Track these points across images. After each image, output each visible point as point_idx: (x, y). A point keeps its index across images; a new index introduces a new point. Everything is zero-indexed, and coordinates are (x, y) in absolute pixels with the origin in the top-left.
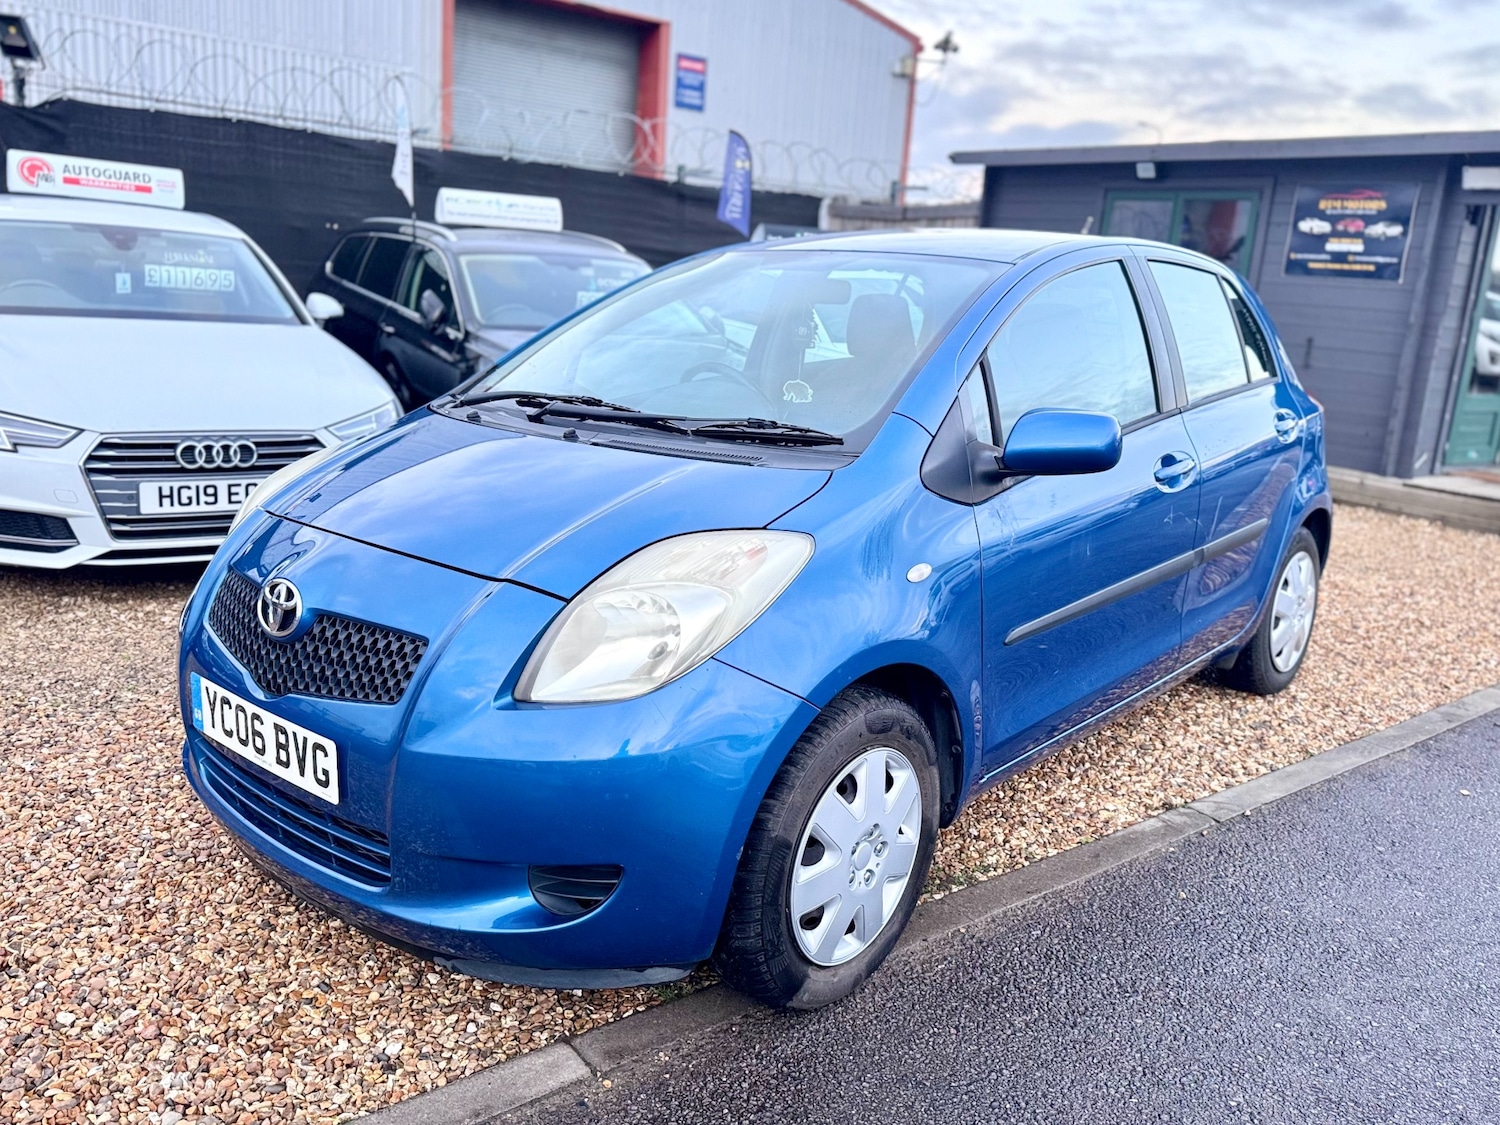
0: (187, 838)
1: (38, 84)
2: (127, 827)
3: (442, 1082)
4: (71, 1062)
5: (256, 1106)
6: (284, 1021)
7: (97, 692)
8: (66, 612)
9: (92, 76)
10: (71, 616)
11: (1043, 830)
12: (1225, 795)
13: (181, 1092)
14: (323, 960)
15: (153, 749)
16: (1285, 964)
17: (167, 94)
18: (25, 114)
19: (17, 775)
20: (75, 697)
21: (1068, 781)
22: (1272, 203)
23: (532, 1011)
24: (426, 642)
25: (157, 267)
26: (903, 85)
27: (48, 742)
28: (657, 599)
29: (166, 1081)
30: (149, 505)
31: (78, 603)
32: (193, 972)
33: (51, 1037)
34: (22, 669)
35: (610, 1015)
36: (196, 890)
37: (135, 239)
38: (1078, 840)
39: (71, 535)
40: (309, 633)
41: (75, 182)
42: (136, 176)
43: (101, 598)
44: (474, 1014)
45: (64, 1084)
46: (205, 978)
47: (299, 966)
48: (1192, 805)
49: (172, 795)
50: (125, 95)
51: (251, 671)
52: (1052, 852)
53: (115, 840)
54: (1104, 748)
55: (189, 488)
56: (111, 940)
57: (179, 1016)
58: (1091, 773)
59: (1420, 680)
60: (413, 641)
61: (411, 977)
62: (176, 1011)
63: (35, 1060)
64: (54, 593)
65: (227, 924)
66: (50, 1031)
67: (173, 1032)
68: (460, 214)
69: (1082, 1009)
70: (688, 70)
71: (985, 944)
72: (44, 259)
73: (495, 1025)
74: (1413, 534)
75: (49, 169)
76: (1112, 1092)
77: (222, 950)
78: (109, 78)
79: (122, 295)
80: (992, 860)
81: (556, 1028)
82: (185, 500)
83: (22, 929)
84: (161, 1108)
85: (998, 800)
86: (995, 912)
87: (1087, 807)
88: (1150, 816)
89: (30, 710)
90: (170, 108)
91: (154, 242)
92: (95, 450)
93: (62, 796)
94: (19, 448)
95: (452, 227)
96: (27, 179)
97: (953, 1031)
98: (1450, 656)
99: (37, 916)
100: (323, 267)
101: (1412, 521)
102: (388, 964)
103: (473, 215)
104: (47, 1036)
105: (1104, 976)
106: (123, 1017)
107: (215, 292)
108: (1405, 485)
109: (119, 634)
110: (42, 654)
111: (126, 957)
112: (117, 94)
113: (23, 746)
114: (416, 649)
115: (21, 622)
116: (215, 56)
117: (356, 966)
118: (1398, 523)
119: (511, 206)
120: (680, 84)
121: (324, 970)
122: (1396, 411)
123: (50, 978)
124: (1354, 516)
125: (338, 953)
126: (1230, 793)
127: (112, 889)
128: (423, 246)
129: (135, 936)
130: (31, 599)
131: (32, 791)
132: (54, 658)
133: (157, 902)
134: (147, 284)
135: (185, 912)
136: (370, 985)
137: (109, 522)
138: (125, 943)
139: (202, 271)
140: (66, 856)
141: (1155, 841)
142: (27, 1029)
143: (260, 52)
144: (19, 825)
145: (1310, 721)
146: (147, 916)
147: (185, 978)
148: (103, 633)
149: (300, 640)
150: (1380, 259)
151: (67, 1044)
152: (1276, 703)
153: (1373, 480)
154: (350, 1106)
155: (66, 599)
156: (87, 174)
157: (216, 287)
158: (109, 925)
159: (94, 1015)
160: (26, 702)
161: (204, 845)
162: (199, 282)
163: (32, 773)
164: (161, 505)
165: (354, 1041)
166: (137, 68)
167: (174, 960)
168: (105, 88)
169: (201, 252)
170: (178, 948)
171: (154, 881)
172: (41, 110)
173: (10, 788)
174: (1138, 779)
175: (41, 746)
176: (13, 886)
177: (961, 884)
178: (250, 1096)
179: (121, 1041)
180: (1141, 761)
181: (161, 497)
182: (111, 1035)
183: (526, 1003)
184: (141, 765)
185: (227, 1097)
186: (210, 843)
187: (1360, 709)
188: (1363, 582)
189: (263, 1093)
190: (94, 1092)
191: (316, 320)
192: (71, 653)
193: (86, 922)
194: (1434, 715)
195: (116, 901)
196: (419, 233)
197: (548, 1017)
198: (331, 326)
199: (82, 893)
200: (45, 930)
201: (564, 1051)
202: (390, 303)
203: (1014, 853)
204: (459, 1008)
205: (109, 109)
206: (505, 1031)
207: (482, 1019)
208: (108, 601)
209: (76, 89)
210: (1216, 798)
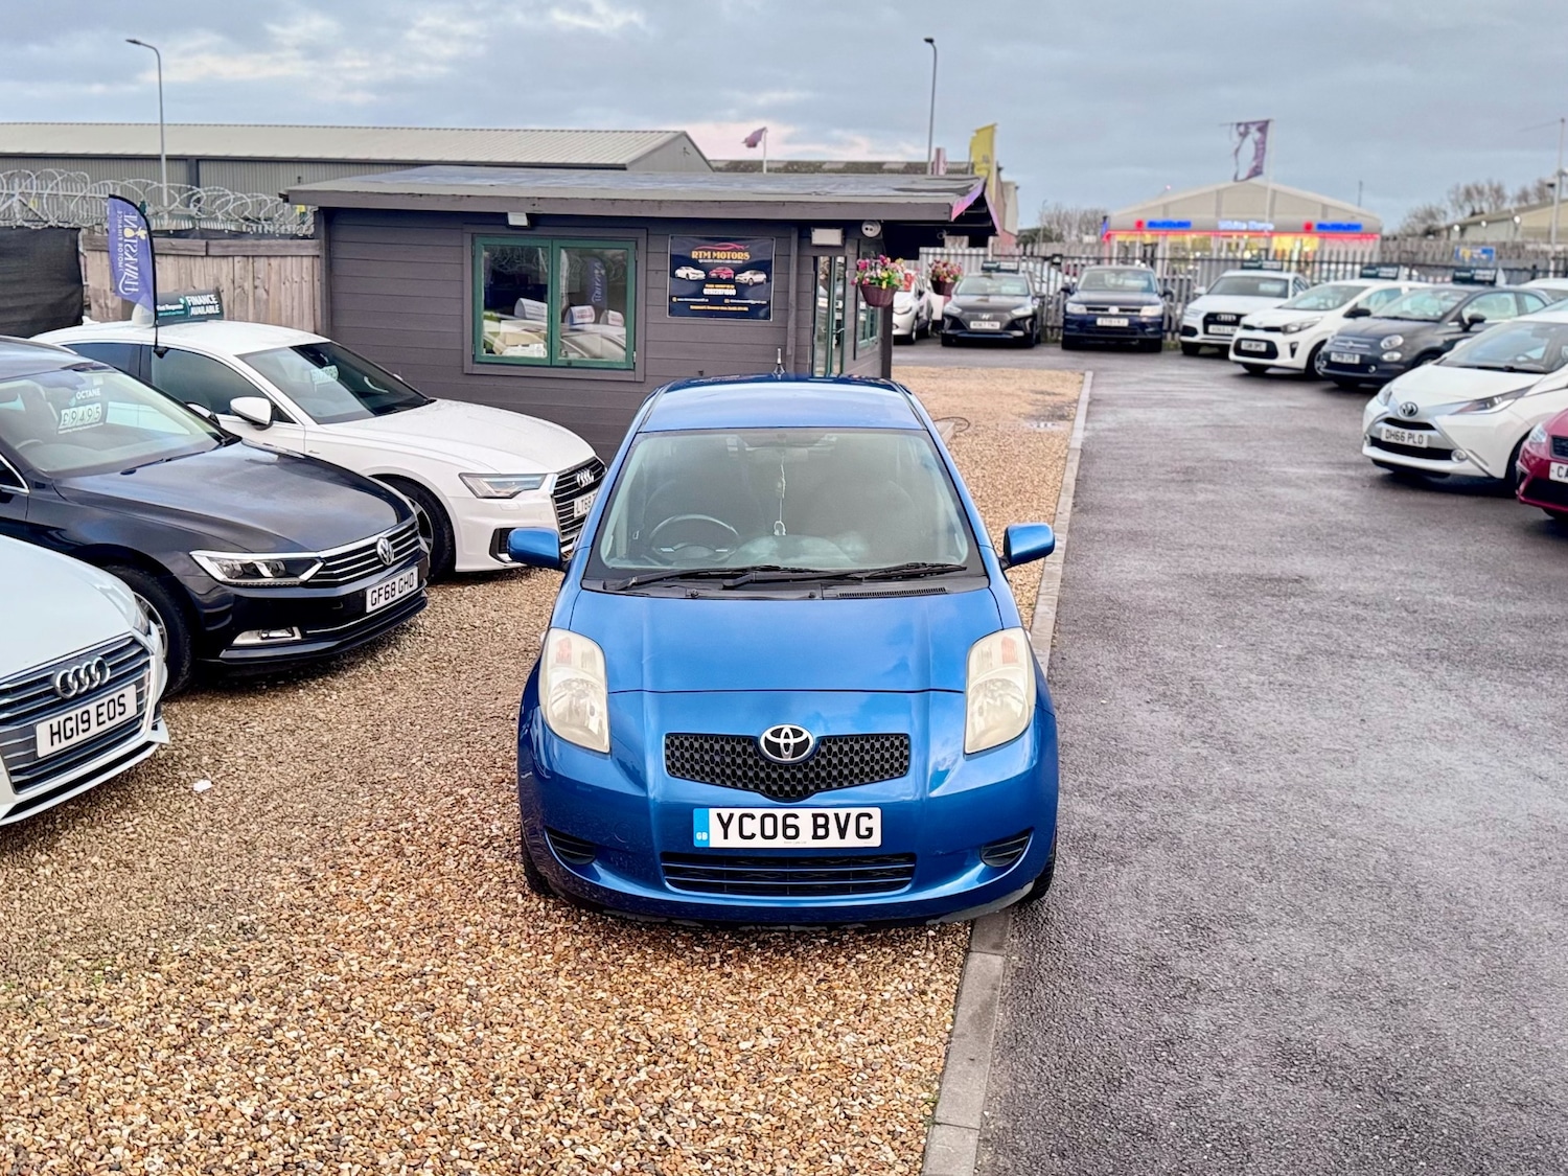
22: (647, 251)
24: (906, 736)
30: (44, 748)
40: (818, 753)
44: (911, 960)
51: (761, 791)
55: (70, 719)
60: (897, 738)
114: (902, 742)
137: (12, 775)
149: (812, 759)
150: (751, 302)
164: (52, 744)
181: (53, 734)
201: (977, 955)
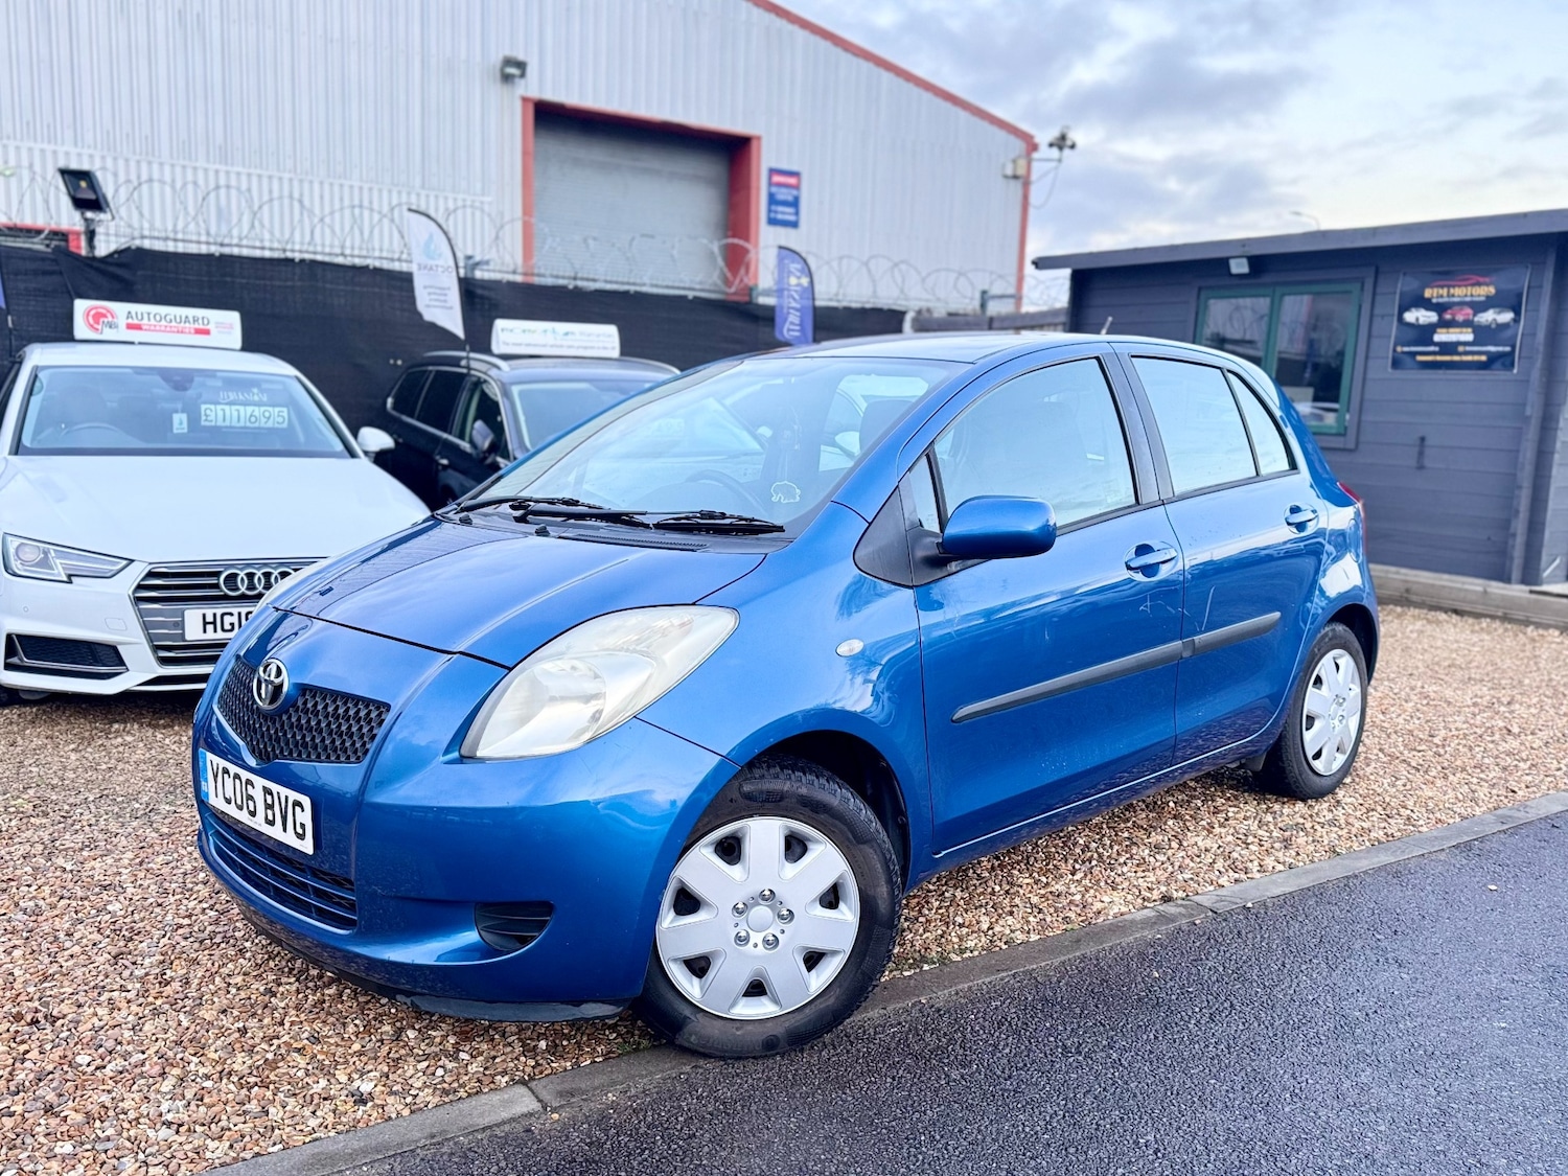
0: (206, 924)
1: (107, 234)
2: (153, 915)
3: (406, 1112)
4: (85, 1092)
5: (241, 1126)
6: (273, 1065)
7: (137, 806)
8: (116, 738)
9: (158, 224)
10: (119, 740)
11: (1031, 919)
12: (1230, 889)
13: (177, 1115)
14: (315, 1019)
15: (184, 852)
16: (1239, 1032)
17: (231, 237)
18: (95, 264)
19: (58, 873)
20: (116, 810)
21: (1070, 877)
22: (1374, 294)
23: (497, 1060)
24: (388, 707)
25: (212, 407)
26: (1016, 187)
27: (89, 846)
28: (593, 667)
29: (164, 1107)
30: (194, 631)
31: (127, 729)
32: (199, 1027)
33: (70, 1073)
34: (71, 787)
35: (569, 1064)
36: (209, 965)
37: (192, 381)
38: (1064, 927)
39: (121, 662)
40: (294, 705)
41: (138, 327)
42: (195, 320)
43: (149, 725)
44: (444, 1061)
45: (78, 1107)
46: (208, 1031)
47: (292, 1023)
48: (1192, 898)
49: (196, 888)
50: (191, 241)
51: (247, 744)
52: (1034, 937)
53: (141, 925)
54: (1116, 847)
55: (231, 614)
56: (129, 1002)
57: (182, 1059)
58: (1096, 871)
59: (1486, 785)
60: (378, 708)
61: (391, 1032)
62: (179, 1056)
63: (54, 1089)
64: (106, 721)
65: (233, 991)
66: (69, 1069)
67: (176, 1071)
68: (515, 344)
69: (1021, 1065)
70: (779, 185)
71: (942, 1012)
72: (109, 404)
73: (462, 1071)
74: (1538, 645)
75: (113, 317)
76: (1027, 1129)
77: (225, 1010)
78: (175, 225)
79: (178, 434)
80: (971, 944)
81: (517, 1073)
82: (227, 627)
83: (52, 993)
84: (158, 1127)
85: (993, 893)
86: (960, 987)
87: (1082, 899)
88: (1146, 907)
89: (75, 821)
90: (236, 251)
91: (211, 382)
92: (143, 580)
93: (97, 890)
94: (73, 579)
95: (506, 357)
96: (92, 326)
97: (889, 1080)
98: (1529, 763)
99: (66, 983)
100: (385, 403)
101: (1541, 631)
102: (373, 1023)
103: (528, 345)
104: (67, 1072)
105: (1052, 1039)
106: (132, 1060)
107: (269, 429)
108: (1531, 592)
109: (163, 756)
110: (90, 774)
111: (140, 1015)
112: (183, 241)
113: (66, 850)
114: (380, 715)
115: (72, 746)
116: (281, 198)
117: (344, 1024)
118: (1525, 634)
119: (567, 334)
120: (772, 200)
121: (314, 1026)
122: (1517, 512)
123: (73, 1030)
124: (1477, 628)
125: (329, 1014)
126: (1237, 887)
127: (134, 963)
128: (479, 378)
129: (150, 999)
130: (83, 726)
131: (71, 885)
132: (100, 777)
133: (173, 974)
134: (203, 423)
135: (196, 981)
136: (354, 1038)
137: (156, 648)
138: (140, 1005)
139: (256, 409)
140: (96, 937)
141: (1142, 928)
142: (50, 1068)
143: (336, 189)
144: (56, 912)
145: (1348, 823)
146: (163, 985)
147: (191, 1031)
148: (148, 755)
149: (287, 712)
150: (1492, 349)
151: (84, 1077)
152: (1316, 808)
153: (1496, 588)
154: (322, 1128)
155: (116, 726)
156: (149, 319)
157: (270, 424)
158: (129, 991)
159: (108, 1058)
160: (72, 813)
161: (221, 930)
162: (253, 419)
163: (71, 871)
164: (205, 631)
165: (332, 1080)
166: (202, 214)
167: (182, 1016)
168: (171, 235)
169: (255, 390)
170: (188, 1009)
171: (172, 958)
172: (109, 260)
173: (51, 883)
174: (1143, 875)
175: (82, 849)
176: (47, 960)
177: (934, 963)
178: (235, 1119)
179: (129, 1077)
180: (1152, 859)
181: (205, 623)
182: (121, 1073)
183: (493, 1053)
184: (171, 865)
185: (216, 1120)
186: (226, 928)
187: (1409, 812)
188: (1459, 692)
189: (248, 1117)
190: (102, 1113)
191: (366, 453)
192: (116, 772)
193: (108, 987)
194: (1490, 818)
195: (137, 972)
196: (473, 364)
197: (512, 1065)
198: (381, 459)
199: (107, 966)
200: (72, 994)
201: (522, 1090)
202: (445, 436)
203: (995, 938)
204: (431, 1057)
205: (175, 255)
206: (470, 1075)
207: (450, 1065)
208: (155, 727)
209: (143, 237)
210: (1221, 892)
